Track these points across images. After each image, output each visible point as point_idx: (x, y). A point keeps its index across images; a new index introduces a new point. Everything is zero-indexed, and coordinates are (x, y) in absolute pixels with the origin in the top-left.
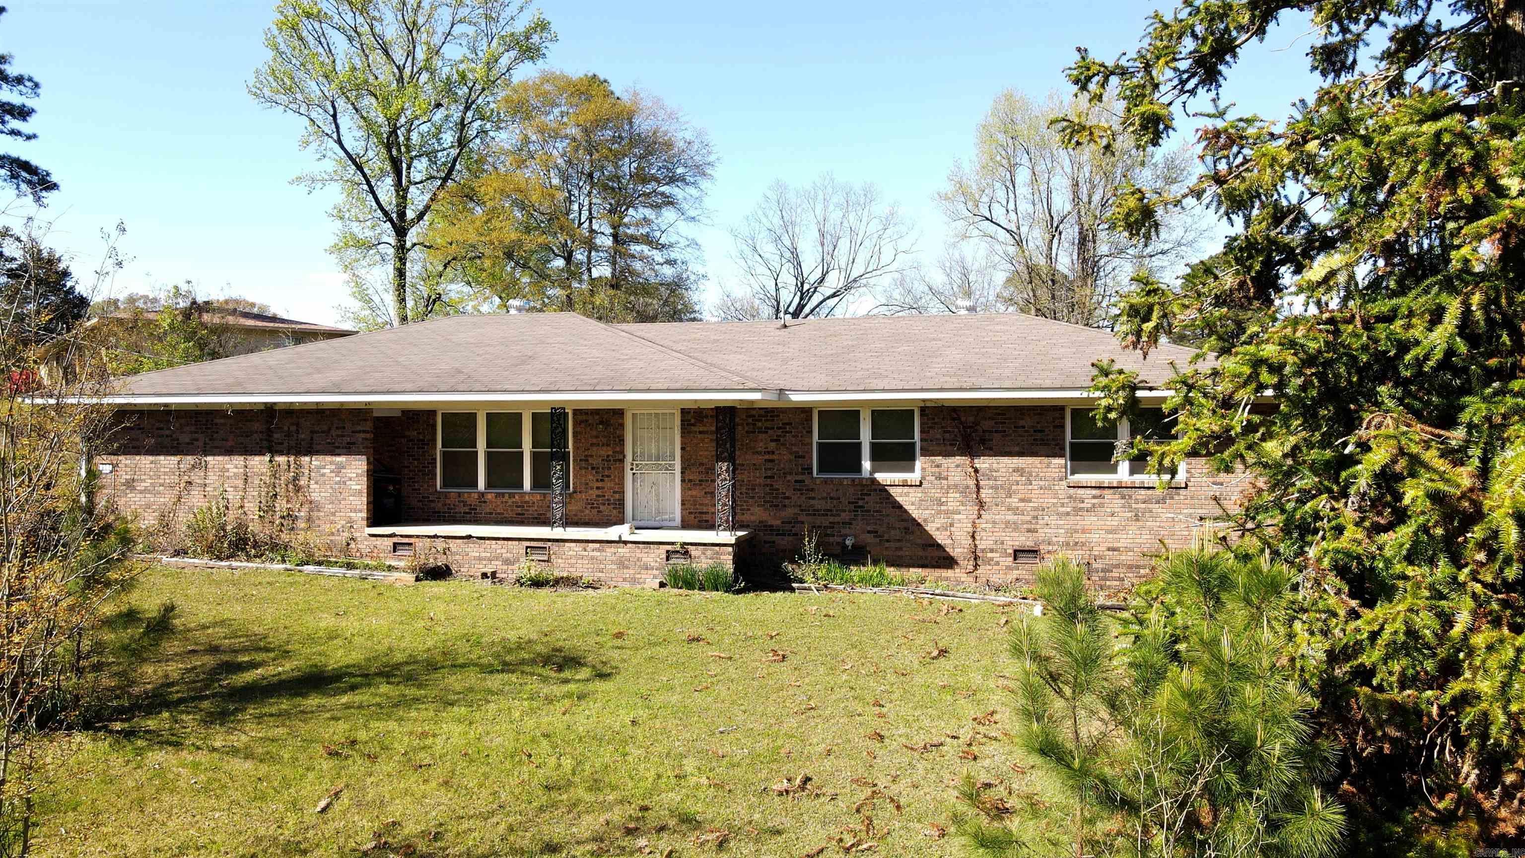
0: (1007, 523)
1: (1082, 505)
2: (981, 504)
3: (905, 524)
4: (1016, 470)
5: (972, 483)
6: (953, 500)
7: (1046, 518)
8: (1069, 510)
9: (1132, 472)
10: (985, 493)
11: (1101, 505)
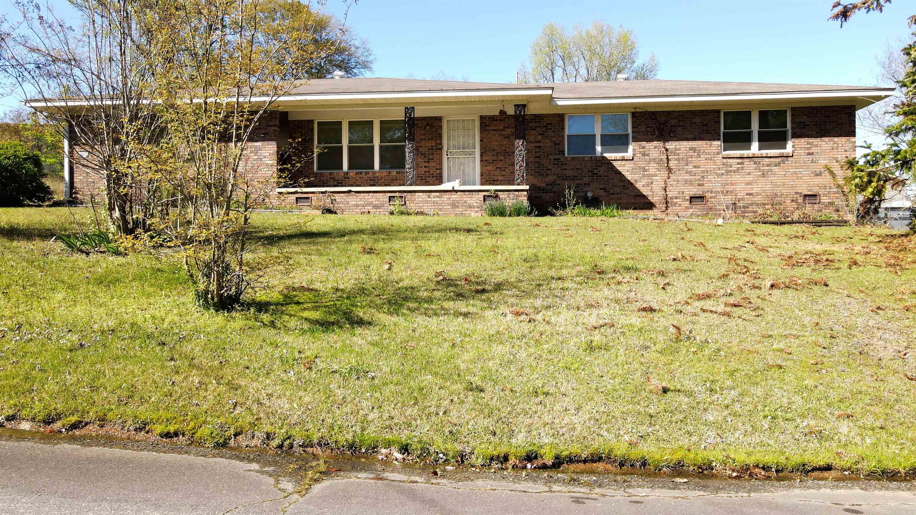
0: (686, 181)
1: (731, 169)
2: (670, 170)
3: (622, 184)
4: (691, 149)
5: (664, 157)
6: (652, 168)
7: (709, 177)
8: (723, 172)
9: (760, 149)
10: (672, 164)
11: (742, 168)
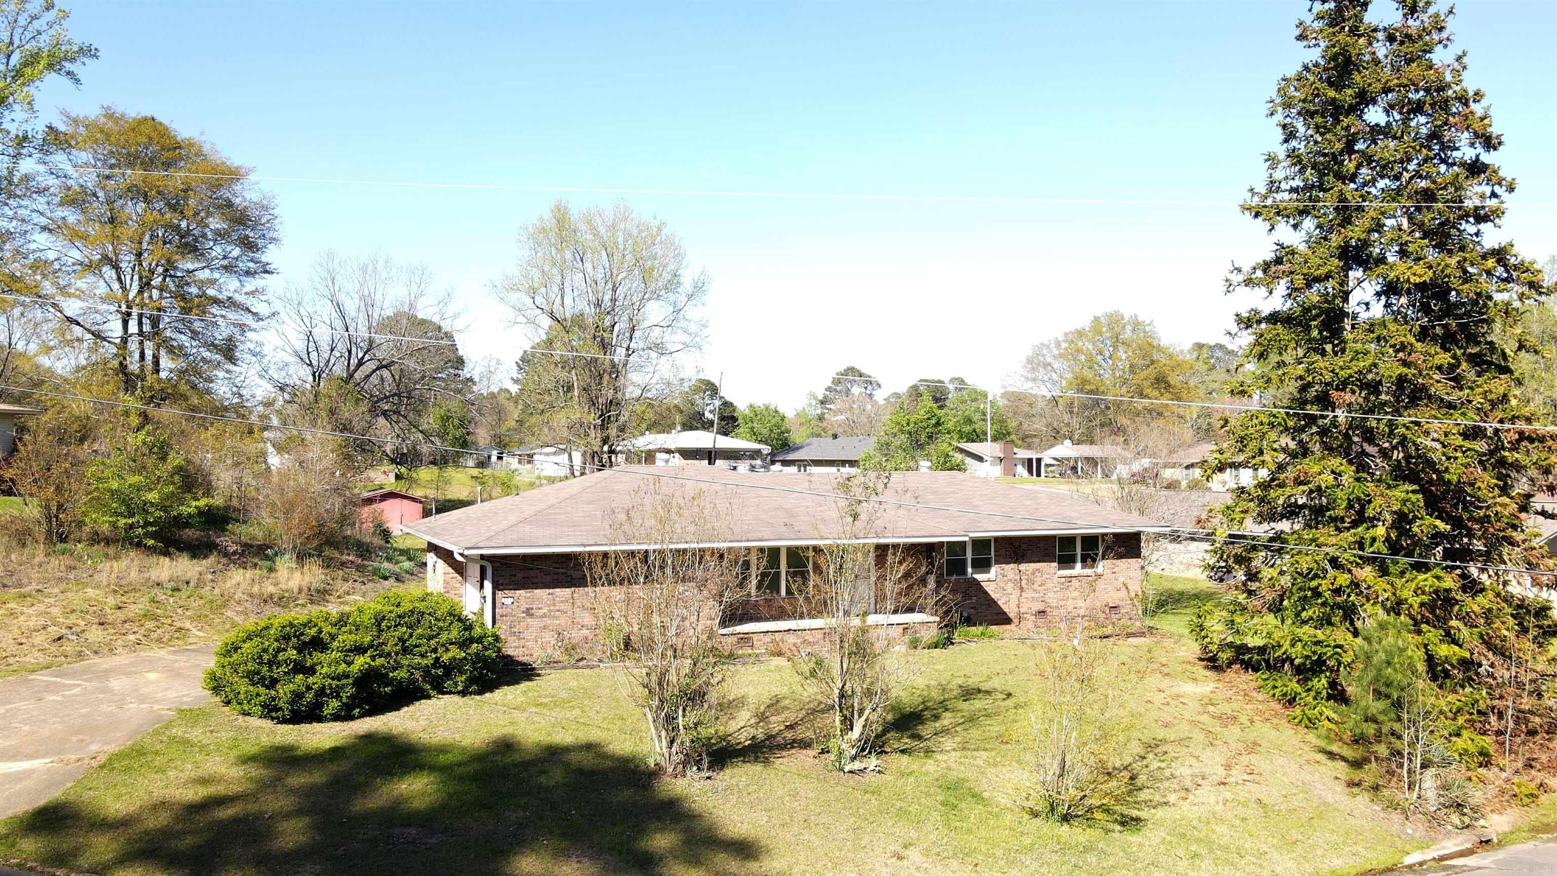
0: (1033, 598)
1: (1063, 586)
2: (1022, 588)
3: (987, 602)
4: (1037, 570)
5: (1018, 577)
6: (1009, 587)
7: (1049, 594)
8: (1058, 589)
9: (1082, 568)
10: (1024, 583)
11: (1070, 586)
